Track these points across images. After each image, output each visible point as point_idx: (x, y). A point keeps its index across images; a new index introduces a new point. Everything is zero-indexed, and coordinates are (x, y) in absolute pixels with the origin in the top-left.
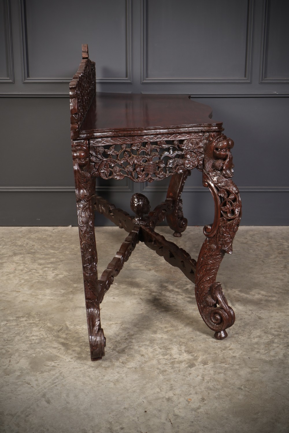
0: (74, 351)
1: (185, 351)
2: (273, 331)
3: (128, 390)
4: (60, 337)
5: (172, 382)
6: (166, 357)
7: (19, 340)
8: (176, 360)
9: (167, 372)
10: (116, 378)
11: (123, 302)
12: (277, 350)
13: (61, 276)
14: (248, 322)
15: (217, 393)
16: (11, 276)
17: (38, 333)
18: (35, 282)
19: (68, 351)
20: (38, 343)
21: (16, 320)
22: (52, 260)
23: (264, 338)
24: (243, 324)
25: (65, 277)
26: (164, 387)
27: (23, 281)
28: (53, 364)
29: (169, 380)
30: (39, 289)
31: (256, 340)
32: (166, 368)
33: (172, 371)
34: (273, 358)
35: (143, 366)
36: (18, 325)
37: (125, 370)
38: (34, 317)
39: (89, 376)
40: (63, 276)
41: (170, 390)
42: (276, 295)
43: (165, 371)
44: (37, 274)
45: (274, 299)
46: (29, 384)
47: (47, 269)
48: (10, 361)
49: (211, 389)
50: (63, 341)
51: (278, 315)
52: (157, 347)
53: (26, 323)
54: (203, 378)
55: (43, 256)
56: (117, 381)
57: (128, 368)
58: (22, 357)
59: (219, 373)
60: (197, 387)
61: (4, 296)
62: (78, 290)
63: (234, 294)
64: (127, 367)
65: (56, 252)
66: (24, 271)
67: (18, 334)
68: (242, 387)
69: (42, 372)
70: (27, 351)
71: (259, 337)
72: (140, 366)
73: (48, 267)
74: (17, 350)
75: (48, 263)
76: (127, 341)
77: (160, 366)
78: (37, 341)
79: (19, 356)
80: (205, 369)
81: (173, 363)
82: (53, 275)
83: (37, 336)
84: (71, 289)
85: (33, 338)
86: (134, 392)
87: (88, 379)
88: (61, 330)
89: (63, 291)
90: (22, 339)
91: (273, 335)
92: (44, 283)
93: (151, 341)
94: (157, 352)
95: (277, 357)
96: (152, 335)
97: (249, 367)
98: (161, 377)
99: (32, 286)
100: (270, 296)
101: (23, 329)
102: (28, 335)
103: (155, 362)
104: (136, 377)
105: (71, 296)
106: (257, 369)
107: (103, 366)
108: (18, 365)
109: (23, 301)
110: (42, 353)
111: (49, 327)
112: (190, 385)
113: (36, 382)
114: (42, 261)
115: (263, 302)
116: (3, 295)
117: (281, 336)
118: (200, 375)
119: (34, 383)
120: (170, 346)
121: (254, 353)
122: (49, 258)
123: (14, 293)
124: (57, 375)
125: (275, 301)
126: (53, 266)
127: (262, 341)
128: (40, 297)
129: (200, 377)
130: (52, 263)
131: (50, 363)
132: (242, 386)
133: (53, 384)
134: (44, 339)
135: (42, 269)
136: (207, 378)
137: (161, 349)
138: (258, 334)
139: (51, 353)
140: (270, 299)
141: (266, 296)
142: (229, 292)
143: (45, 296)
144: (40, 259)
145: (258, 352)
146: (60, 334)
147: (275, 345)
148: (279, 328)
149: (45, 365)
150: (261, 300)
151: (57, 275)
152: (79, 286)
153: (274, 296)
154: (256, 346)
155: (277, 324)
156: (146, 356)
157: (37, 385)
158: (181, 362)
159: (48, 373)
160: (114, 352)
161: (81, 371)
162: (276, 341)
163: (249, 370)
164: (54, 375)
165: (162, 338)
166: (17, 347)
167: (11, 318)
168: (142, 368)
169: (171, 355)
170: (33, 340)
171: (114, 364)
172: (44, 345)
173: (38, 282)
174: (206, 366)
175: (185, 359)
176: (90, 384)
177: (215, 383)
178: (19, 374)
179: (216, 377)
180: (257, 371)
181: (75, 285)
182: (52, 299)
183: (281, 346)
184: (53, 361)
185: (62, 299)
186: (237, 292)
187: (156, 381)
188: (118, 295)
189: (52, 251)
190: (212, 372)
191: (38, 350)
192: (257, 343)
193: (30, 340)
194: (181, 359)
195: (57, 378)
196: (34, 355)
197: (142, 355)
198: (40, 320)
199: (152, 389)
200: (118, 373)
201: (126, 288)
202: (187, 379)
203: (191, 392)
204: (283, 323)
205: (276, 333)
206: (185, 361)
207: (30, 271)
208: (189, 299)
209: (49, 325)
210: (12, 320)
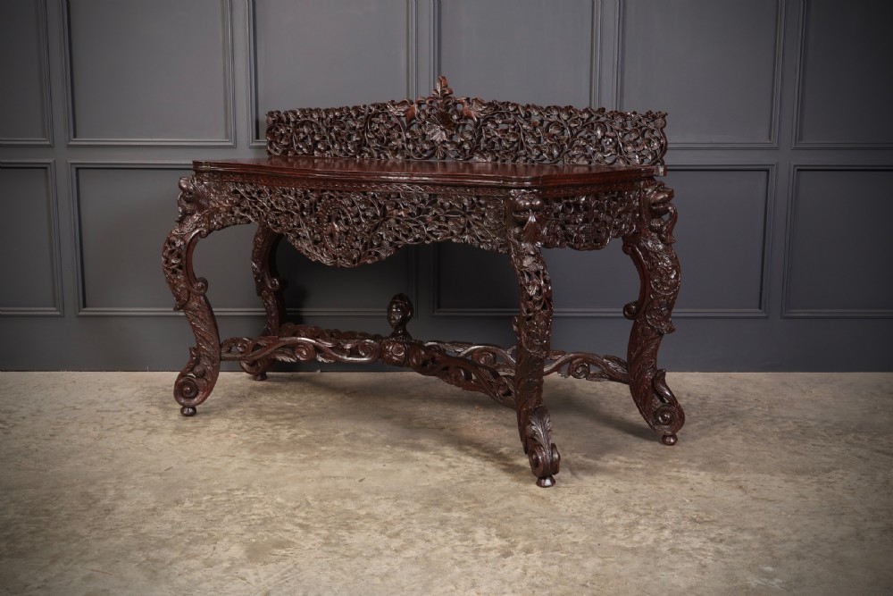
0: (318, 534)
1: (497, 535)
2: (637, 508)
3: (403, 588)
4: (296, 517)
5: (475, 577)
6: (465, 543)
7: (229, 520)
8: (482, 547)
9: (467, 564)
10: (385, 571)
11: (399, 470)
12: (644, 533)
13: (302, 436)
14: (598, 496)
15: (548, 592)
16: (223, 436)
17: (261, 512)
18: (260, 444)
19: (309, 535)
20: (261, 524)
21: (227, 494)
22: (288, 415)
23: (624, 517)
24: (590, 499)
25: (308, 437)
26: (462, 583)
27: (240, 443)
28: (284, 552)
29: (470, 574)
30: (266, 453)
31: (610, 521)
32: (466, 558)
33: (475, 561)
34: (637, 545)
35: (428, 555)
36: (229, 500)
37: (400, 560)
38: (255, 490)
39: (341, 569)
40: (305, 436)
41: (472, 587)
42: (643, 461)
43: (465, 562)
44: (263, 434)
45: (640, 466)
46: (243, 579)
47: (279, 427)
48: (214, 548)
49: (537, 587)
50: (300, 521)
51: (645, 487)
52: (450, 530)
53: (242, 498)
54: (525, 571)
55: (274, 410)
56: (387, 575)
57: (405, 558)
58: (235, 543)
59: (551, 564)
60: (516, 584)
61: (208, 462)
62: (328, 454)
63: (576, 460)
64: (403, 556)
65: (295, 405)
66: (243, 430)
67: (230, 512)
68: (588, 584)
69: (265, 563)
70: (242, 534)
71: (616, 516)
72: (424, 555)
73: (281, 425)
74: (227, 534)
75: (281, 420)
76: (404, 522)
77: (455, 556)
78: (259, 522)
79: (230, 541)
80: (528, 559)
81: (476, 551)
82: (289, 434)
83: (260, 515)
84: (316, 454)
85: (253, 517)
86: (413, 590)
87: (339, 572)
88: (299, 507)
89: (303, 456)
90: (235, 519)
91: (638, 514)
92: (274, 444)
93: (442, 521)
94: (452, 537)
95: (644, 544)
96: (445, 514)
97: (600, 557)
98: (458, 570)
99: (255, 449)
100: (632, 463)
101: (238, 505)
102: (244, 513)
103: (447, 550)
104: (416, 569)
105: (316, 463)
106: (611, 559)
107: (364, 554)
108: (227, 553)
109: (240, 468)
110: (266, 538)
111: (280, 504)
112: (503, 581)
113: (256, 577)
114: (273, 417)
115: (622, 471)
116: (208, 460)
117: (650, 516)
118: (521, 567)
119: (252, 578)
120: (472, 529)
121: (607, 537)
122: (284, 413)
123: (226, 458)
124: (289, 567)
125: (642, 469)
126: (289, 422)
127: (621, 522)
128: (267, 463)
129: (519, 570)
130: (287, 419)
131: (279, 551)
132: (587, 582)
133: (282, 579)
134: (271, 519)
135: (271, 427)
136: (531, 572)
137: (458, 532)
138: (614, 513)
139: (281, 537)
140: (632, 466)
141: (626, 462)
142: (566, 457)
143: (275, 461)
144: (269, 413)
145: (613, 537)
146: (297, 512)
147: (640, 527)
148: (648, 504)
149: (271, 554)
150: (619, 468)
151: (296, 435)
152: (329, 448)
153: (640, 463)
154: (610, 529)
155: (644, 499)
156: (434, 542)
157: (256, 581)
158: (490, 550)
159: (274, 564)
160: (383, 536)
161: (328, 561)
162: (642, 521)
163: (600, 561)
164: (284, 567)
165: (459, 517)
166: (227, 529)
167: (220, 492)
168: (426, 558)
169: (473, 541)
170: (253, 519)
171: (382, 553)
172: (269, 526)
173: (265, 444)
174: (529, 555)
175: (496, 545)
176: (343, 579)
177: (544, 578)
178: (228, 565)
179: (546, 569)
180: (612, 562)
181: (323, 448)
182: (285, 466)
183: (650, 529)
184: (283, 548)
185: (302, 465)
186: (580, 458)
187: (449, 576)
188: (391, 461)
189: (289, 404)
190: (539, 563)
191: (259, 533)
192: (611, 525)
193: (249, 521)
194: (488, 546)
195: (289, 571)
196: (254, 540)
197: (428, 541)
198: (265, 494)
199: (442, 586)
200: (388, 564)
201: (404, 452)
202: (499, 572)
203: (505, 590)
204: (654, 499)
205: (642, 511)
206: (495, 548)
207: (252, 429)
208: (504, 467)
209: (279, 500)
210: (221, 494)
